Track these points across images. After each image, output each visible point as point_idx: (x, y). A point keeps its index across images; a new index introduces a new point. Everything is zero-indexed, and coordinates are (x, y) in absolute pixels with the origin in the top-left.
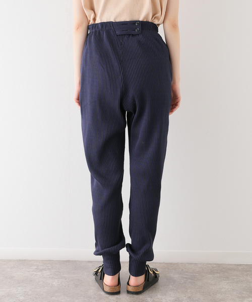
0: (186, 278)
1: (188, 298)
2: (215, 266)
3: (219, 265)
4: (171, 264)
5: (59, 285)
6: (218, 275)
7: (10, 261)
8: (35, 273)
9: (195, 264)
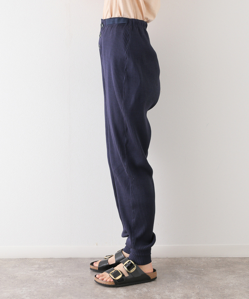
0: (191, 273)
1: (197, 294)
2: (219, 260)
3: (223, 259)
4: (175, 258)
5: (64, 284)
6: (224, 269)
7: (11, 260)
8: (38, 272)
9: (200, 258)
